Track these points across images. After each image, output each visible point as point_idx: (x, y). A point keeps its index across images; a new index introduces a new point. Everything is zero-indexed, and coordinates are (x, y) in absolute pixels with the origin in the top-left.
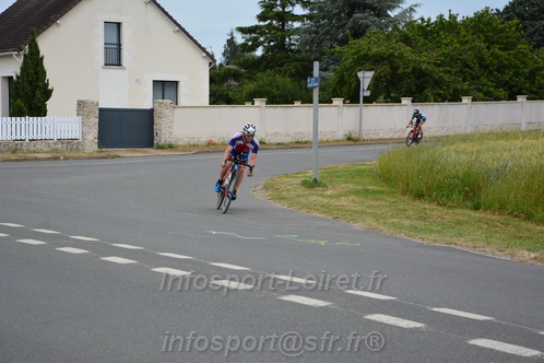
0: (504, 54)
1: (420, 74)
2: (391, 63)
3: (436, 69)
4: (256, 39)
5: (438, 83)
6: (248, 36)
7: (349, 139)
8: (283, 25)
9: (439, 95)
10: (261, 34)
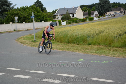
1: (24, 17)
2: (18, 15)
3: (28, 16)
5: (28, 19)
7: (14, 31)
9: (28, 21)
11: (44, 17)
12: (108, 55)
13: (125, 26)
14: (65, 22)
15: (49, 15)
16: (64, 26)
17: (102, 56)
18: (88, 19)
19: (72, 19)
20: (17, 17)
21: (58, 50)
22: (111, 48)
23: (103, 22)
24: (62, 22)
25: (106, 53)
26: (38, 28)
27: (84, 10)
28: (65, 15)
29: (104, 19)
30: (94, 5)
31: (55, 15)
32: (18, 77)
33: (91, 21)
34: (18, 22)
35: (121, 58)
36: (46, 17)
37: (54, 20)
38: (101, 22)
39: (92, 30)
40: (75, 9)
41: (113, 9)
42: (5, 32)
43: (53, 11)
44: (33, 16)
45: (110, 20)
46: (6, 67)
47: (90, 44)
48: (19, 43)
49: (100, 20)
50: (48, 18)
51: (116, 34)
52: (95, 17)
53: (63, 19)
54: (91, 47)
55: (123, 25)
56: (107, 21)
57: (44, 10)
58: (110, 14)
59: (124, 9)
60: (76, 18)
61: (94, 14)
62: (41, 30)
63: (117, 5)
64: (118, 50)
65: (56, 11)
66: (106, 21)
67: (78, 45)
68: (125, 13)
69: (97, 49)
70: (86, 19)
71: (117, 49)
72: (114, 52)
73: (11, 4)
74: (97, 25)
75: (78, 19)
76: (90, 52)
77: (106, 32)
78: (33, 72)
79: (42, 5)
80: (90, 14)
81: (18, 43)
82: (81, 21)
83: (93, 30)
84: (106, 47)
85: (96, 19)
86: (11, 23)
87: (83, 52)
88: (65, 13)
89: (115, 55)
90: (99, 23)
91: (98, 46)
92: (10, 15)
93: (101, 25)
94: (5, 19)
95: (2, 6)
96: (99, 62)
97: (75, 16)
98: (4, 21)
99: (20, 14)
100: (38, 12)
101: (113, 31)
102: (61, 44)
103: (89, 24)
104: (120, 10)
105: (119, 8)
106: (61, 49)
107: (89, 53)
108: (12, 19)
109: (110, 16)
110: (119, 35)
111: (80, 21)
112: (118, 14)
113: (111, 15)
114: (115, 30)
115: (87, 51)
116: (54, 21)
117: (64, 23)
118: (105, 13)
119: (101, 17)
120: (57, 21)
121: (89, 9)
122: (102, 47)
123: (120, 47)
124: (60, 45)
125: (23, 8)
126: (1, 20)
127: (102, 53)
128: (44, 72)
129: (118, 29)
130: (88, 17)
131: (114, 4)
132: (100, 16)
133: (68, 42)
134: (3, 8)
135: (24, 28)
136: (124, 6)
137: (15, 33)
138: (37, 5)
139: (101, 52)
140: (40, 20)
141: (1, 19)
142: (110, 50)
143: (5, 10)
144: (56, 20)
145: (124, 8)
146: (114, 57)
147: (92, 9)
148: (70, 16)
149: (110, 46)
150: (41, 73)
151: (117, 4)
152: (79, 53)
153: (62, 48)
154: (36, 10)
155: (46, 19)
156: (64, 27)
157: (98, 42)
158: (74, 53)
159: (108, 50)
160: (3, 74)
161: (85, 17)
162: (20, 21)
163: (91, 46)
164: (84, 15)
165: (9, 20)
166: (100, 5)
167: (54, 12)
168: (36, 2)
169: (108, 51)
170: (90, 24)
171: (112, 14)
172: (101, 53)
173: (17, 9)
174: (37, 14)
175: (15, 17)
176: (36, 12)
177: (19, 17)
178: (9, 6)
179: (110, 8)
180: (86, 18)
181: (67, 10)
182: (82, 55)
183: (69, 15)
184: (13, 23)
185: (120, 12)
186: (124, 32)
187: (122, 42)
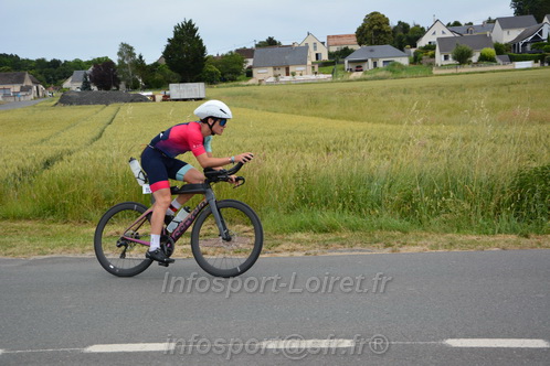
13: (43, 141)
35: (32, 258)
51: (10, 171)
55: (36, 135)
59: (36, 80)
63: (5, 64)
64: (21, 229)
68: (41, 94)
71: (16, 225)
89: (9, 251)
104: (20, 80)
105: (18, 73)
110: (24, 174)
112: (15, 94)
114: (7, 156)
123: (27, 219)
129: (17, 152)
136: (34, 68)
145: (35, 76)
146: (9, 257)
151: (5, 59)
185: (22, 89)
186: (40, 161)
187: (34, 201)
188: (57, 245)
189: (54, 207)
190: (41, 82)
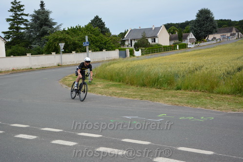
0: (96, 37)
1: (74, 44)
2: (65, 41)
3: (80, 42)
4: (9, 36)
5: (81, 47)
6: (6, 35)
7: (59, 65)
8: (18, 31)
9: (81, 50)
10: (11, 34)
11: (105, 44)
12: (209, 106)
13: (238, 58)
14: (140, 50)
15: (114, 40)
16: (138, 57)
17: (199, 109)
18: (178, 46)
19: (152, 46)
20: (64, 44)
21: (127, 98)
22: (214, 95)
23: (203, 51)
24: (135, 50)
25: (205, 104)
26: (97, 60)
27: (171, 31)
28: (140, 40)
29: (204, 46)
30: (187, 23)
31: (125, 41)
32: (58, 144)
33: (182, 49)
34: (64, 52)
35: (229, 112)
36: (110, 44)
37: (122, 47)
38: (198, 52)
39: (183, 65)
40: (157, 29)
41: (219, 30)
42: (43, 68)
43: (121, 33)
44: (87, 43)
45: (214, 47)
46: (39, 127)
47: (179, 89)
48: (65, 86)
49: (198, 48)
50: (113, 45)
51: (222, 72)
52: (189, 43)
53: (137, 47)
54: (182, 93)
55: (235, 56)
56: (210, 49)
57: (105, 31)
58: (215, 38)
59: (238, 30)
60: (159, 45)
61: (188, 38)
62: (101, 64)
63: (225, 24)
64: (225, 98)
65: (125, 33)
66: (208, 50)
67: (159, 90)
68: (239, 37)
69: (191, 97)
70: (174, 46)
71: (223, 96)
72: (219, 103)
73: (55, 24)
74: (193, 55)
75: (162, 46)
76: (179, 102)
77: (207, 69)
78: (83, 136)
79: (103, 24)
80: (181, 38)
81: (63, 85)
82: (166, 49)
83: (185, 64)
84: (206, 94)
85: (190, 47)
86: (54, 53)
87: (167, 102)
88: (140, 37)
89: (219, 108)
90: (195, 52)
91: (193, 91)
92: (51, 41)
93: (200, 56)
94: (45, 47)
95: (41, 27)
96: (192, 119)
97: (157, 41)
98: (44, 50)
99: (68, 38)
100: (97, 35)
101: (219, 67)
102: (132, 87)
103: (179, 54)
104: (230, 31)
105: (230, 28)
106: (131, 97)
107: (178, 104)
108: (55, 47)
109: (215, 42)
110: (228, 73)
111: (164, 50)
112: (228, 37)
113: (217, 40)
114: (221, 65)
115: (174, 99)
116: (122, 49)
117: (138, 53)
118: (207, 36)
119: (199, 42)
120: (127, 50)
121: (179, 30)
122: (199, 93)
123: (228, 94)
124: (129, 90)
125: (72, 30)
126: (39, 49)
127: (199, 103)
128: (101, 136)
129: (226, 63)
130: (177, 43)
131: (222, 22)
132: (197, 41)
133: (144, 85)
134: (42, 30)
135: (74, 62)
136: (238, 25)
137: (60, 70)
138: (95, 24)
139: (197, 101)
140: (100, 48)
141: (39, 47)
142: (212, 98)
143: (45, 33)
144: (126, 47)
145: (238, 28)
146: (219, 111)
147: (185, 30)
148: (148, 42)
149: (212, 92)
150: (95, 138)
151: (225, 22)
152: (160, 103)
153: (133, 95)
154: (93, 32)
155: (109, 47)
156: (138, 60)
157: (193, 84)
158: (153, 104)
159: (208, 98)
160: (35, 137)
161: (173, 42)
162: (68, 50)
163: (180, 91)
164: (171, 39)
165: (50, 49)
166: (198, 23)
167: (122, 35)
168: (94, 19)
169: (208, 101)
170: (181, 54)
171: (217, 38)
172: (196, 103)
173: (64, 30)
174: (95, 38)
175: (60, 44)
176: (93, 36)
177: (66, 43)
178: (51, 27)
179: (214, 28)
180: (175, 44)
181: (144, 31)
182: (165, 107)
183: (147, 40)
184: (56, 53)
185: (231, 35)
186: (236, 68)
187: (232, 86)
188: (241, 108)
189: (241, 90)
190: (240, 31)
